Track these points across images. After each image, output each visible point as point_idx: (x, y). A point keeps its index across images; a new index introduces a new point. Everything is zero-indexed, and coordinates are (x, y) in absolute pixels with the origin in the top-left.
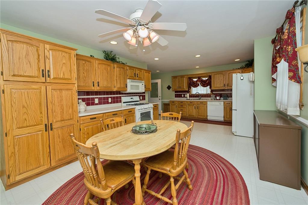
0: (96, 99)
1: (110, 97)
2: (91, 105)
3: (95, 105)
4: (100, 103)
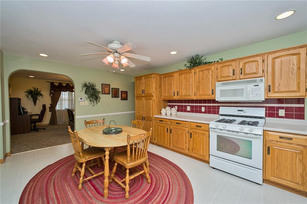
0: (188, 107)
1: (204, 106)
2: (184, 112)
3: (188, 112)
4: (192, 111)
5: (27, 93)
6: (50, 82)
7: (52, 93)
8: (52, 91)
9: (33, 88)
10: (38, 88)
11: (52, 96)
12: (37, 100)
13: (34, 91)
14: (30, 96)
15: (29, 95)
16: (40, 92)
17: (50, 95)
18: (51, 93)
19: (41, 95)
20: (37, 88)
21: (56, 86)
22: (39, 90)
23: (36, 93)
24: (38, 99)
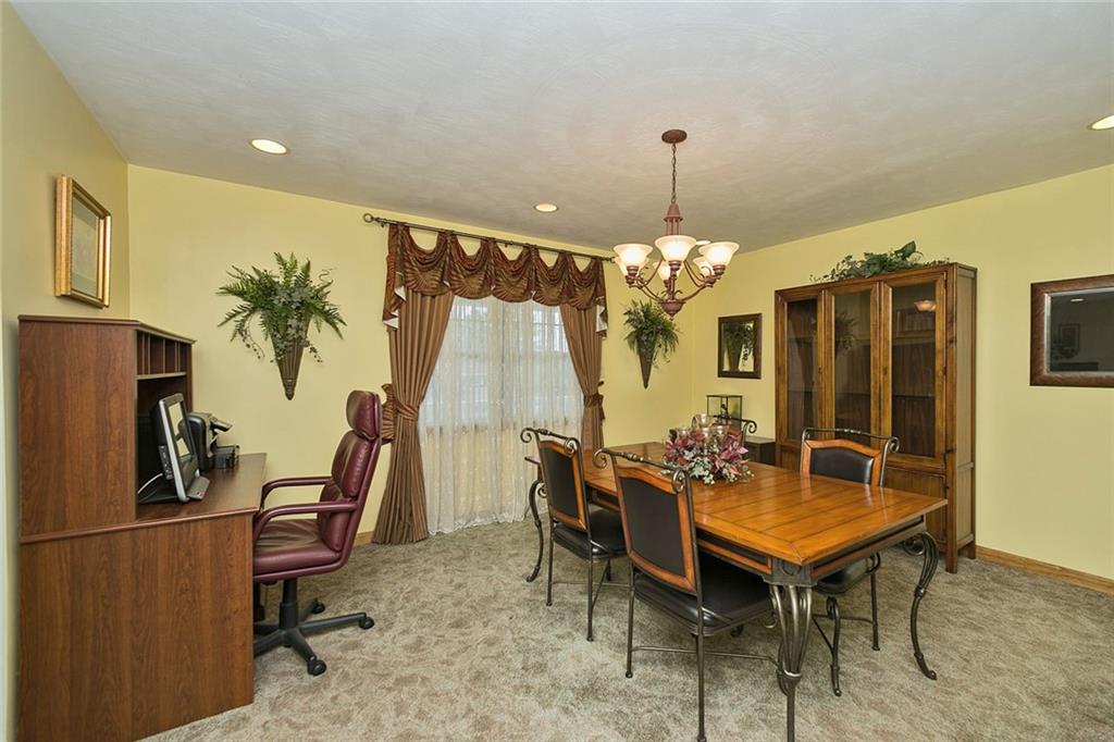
5: (236, 302)
6: (383, 223)
7: (398, 302)
8: (401, 292)
9: (280, 259)
10: (308, 267)
11: (394, 323)
12: (306, 350)
13: (287, 282)
14: (256, 323)
15: (253, 311)
16: (319, 294)
17: (387, 316)
18: (393, 304)
19: (330, 318)
20: (301, 264)
21: (423, 252)
22: (315, 281)
23: (296, 297)
24: (313, 350)
